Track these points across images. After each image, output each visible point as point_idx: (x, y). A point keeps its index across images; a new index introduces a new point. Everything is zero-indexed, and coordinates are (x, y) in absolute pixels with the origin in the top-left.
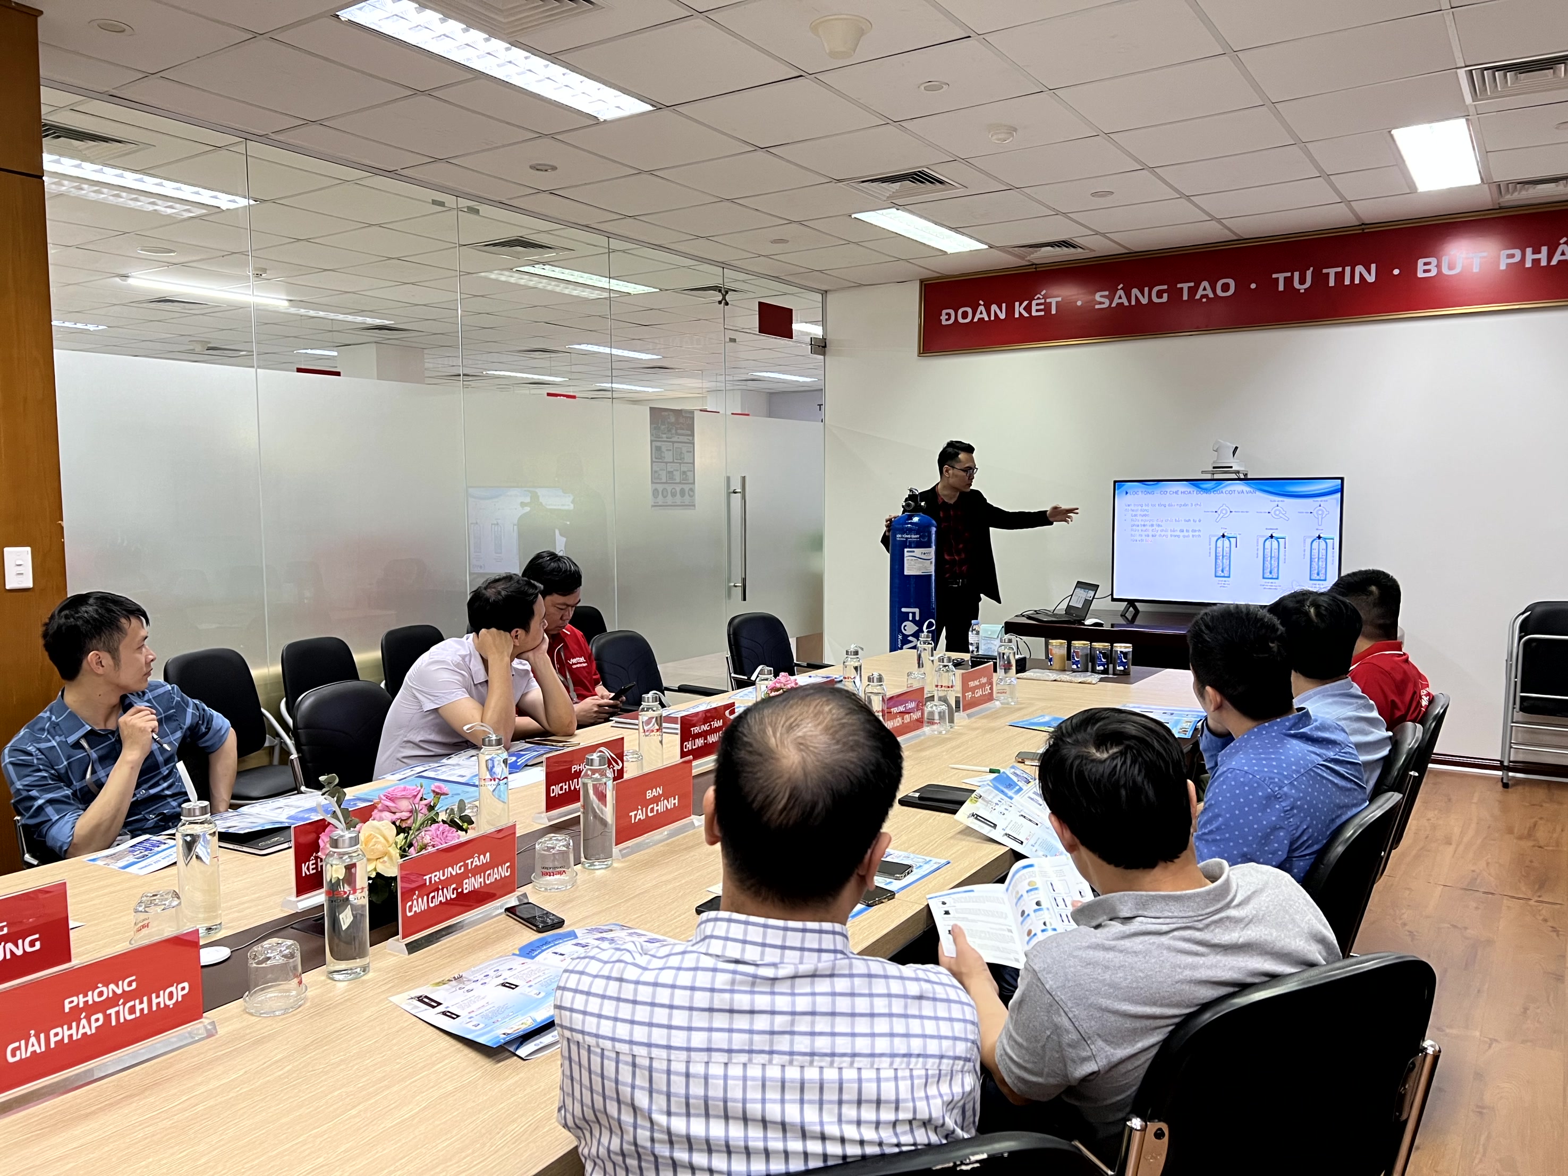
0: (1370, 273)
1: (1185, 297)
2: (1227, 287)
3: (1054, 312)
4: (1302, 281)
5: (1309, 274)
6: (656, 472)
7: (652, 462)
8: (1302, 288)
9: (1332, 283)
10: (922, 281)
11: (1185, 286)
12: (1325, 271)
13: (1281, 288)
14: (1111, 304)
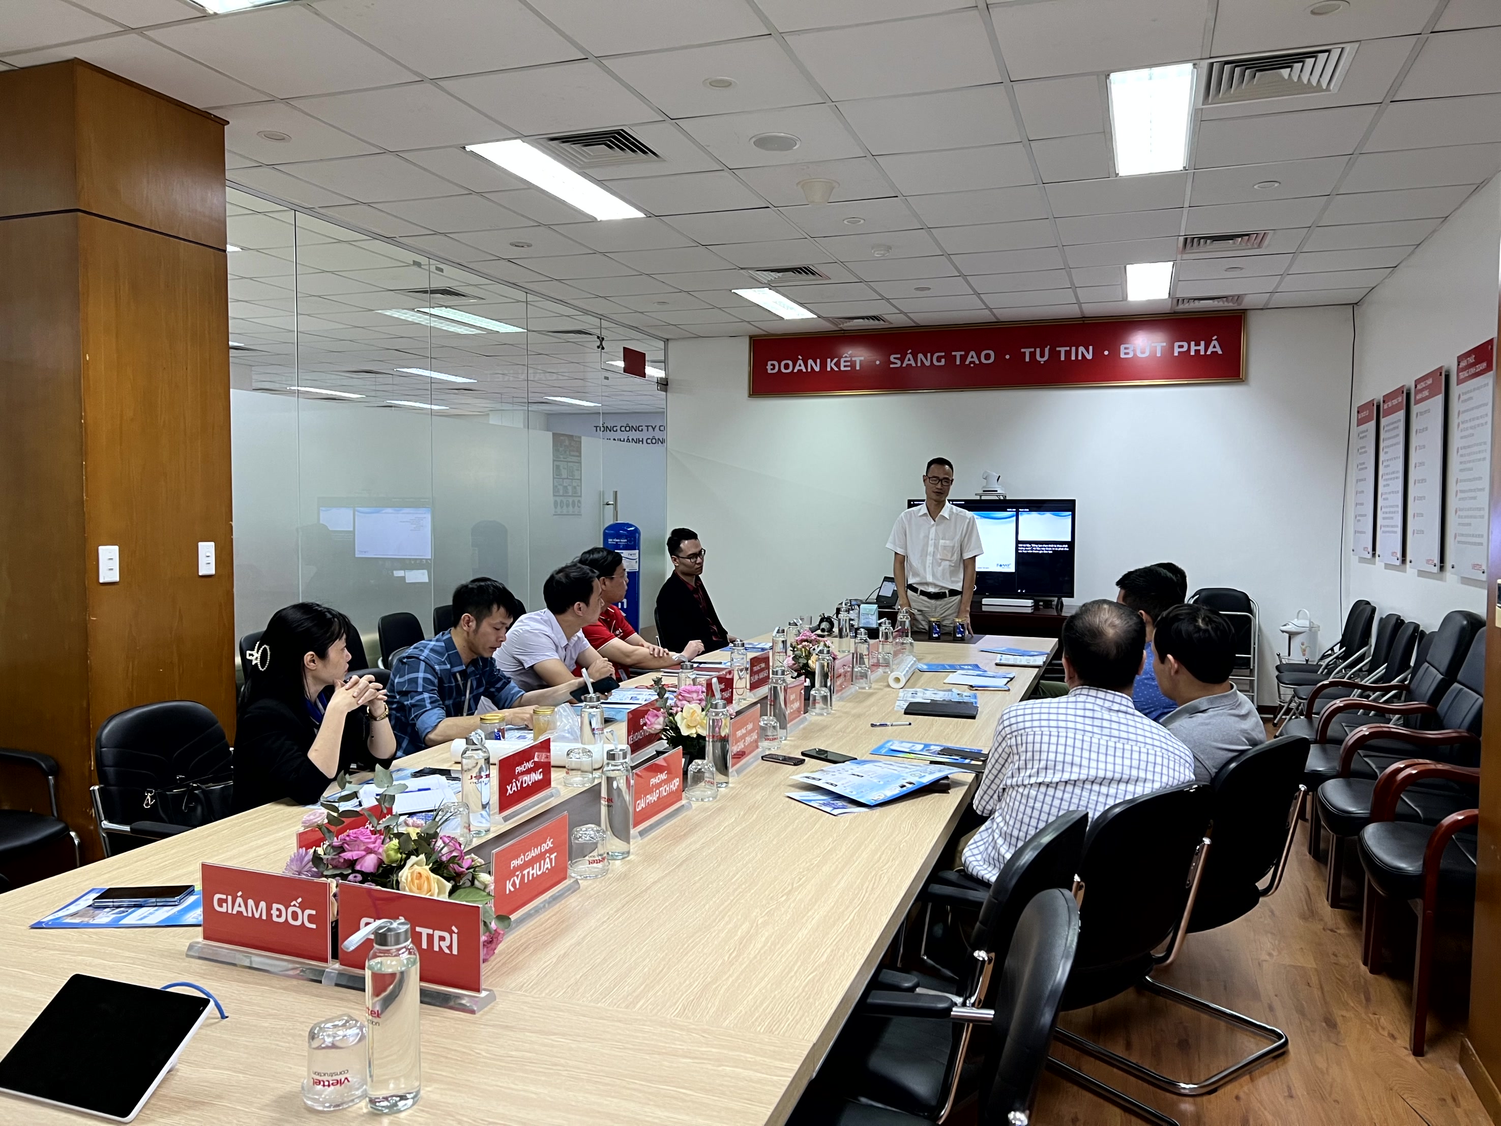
0: (1088, 353)
1: (958, 362)
2: (988, 357)
3: (858, 368)
4: (1042, 356)
5: (1047, 350)
6: (556, 486)
7: (554, 478)
8: (1042, 360)
9: (1063, 358)
10: (751, 337)
11: (958, 354)
12: (1058, 349)
13: (1027, 359)
14: (902, 363)
